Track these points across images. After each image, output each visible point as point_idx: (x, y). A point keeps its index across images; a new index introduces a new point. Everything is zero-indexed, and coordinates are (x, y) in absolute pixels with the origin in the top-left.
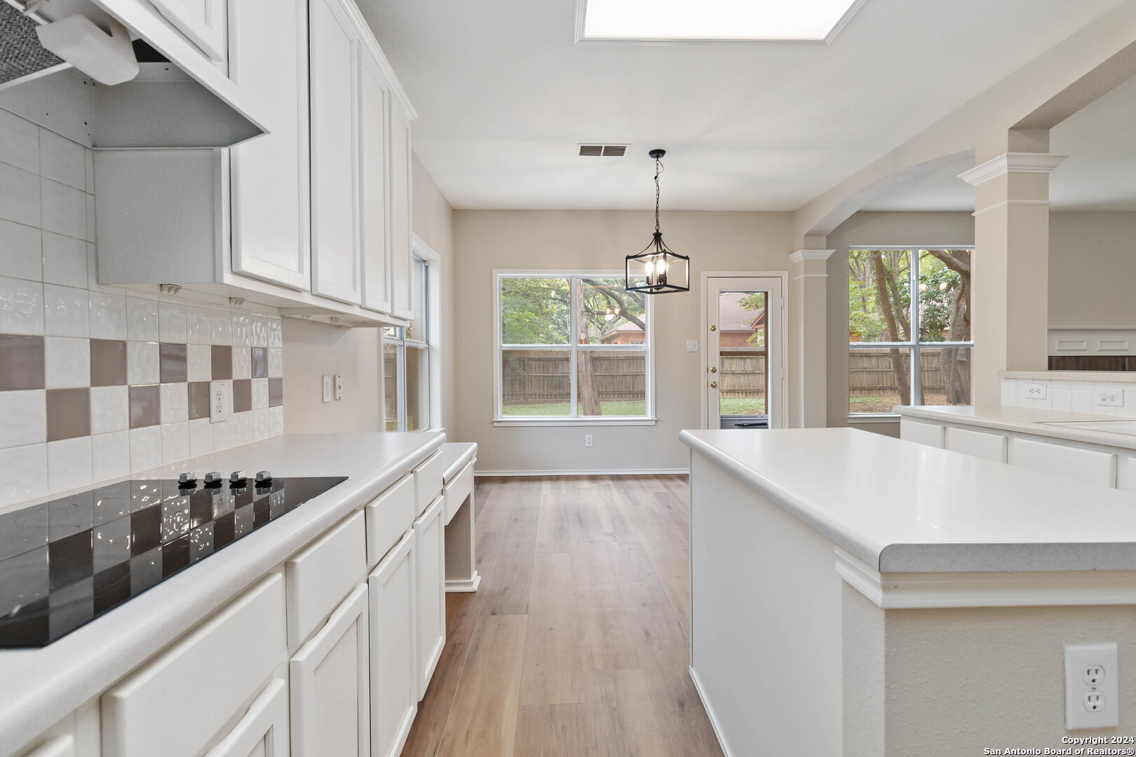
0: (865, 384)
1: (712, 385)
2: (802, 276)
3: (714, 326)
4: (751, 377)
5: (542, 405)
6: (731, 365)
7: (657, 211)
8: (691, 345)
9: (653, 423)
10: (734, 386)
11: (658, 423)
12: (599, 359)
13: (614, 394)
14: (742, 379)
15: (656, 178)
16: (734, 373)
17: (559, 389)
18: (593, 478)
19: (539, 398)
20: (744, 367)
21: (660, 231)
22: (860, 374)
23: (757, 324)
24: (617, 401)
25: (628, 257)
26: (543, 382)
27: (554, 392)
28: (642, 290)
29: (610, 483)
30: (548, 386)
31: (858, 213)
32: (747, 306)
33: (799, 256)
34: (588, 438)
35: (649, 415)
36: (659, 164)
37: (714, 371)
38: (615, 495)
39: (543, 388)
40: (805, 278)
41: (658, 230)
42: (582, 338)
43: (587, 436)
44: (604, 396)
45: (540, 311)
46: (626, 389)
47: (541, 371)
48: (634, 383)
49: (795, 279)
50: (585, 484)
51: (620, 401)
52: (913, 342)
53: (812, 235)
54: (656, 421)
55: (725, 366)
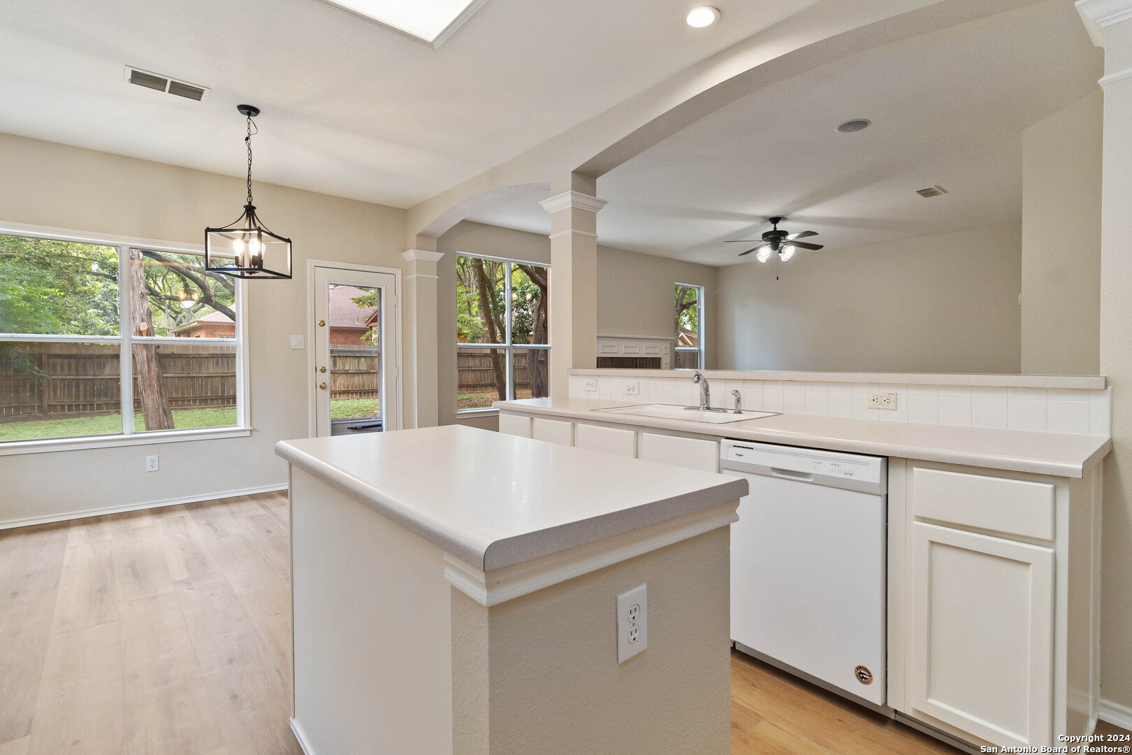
0: (470, 382)
1: (321, 387)
2: (415, 276)
3: (323, 321)
4: (365, 377)
5: (75, 420)
6: (344, 365)
7: (249, 180)
8: (295, 341)
9: (248, 434)
10: (348, 387)
11: (254, 433)
12: (173, 356)
13: (194, 401)
14: (357, 379)
15: (247, 139)
16: (347, 373)
17: (106, 396)
18: (158, 511)
19: (69, 410)
20: (358, 366)
21: (253, 204)
22: (467, 372)
23: (371, 322)
24: (200, 409)
25: (208, 230)
26: (77, 387)
27: (96, 401)
28: (231, 272)
29: (186, 514)
30: (85, 391)
31: (464, 222)
32: (361, 303)
33: (411, 255)
34: (151, 461)
35: (242, 424)
36: (251, 123)
37: (323, 371)
38: (194, 529)
39: (78, 396)
40: (417, 278)
41: (250, 203)
42: (142, 329)
43: (149, 458)
44: (180, 403)
45: (71, 288)
46: (212, 393)
47: (73, 372)
48: (223, 386)
49: (408, 277)
50: (146, 521)
51: (205, 408)
52: (508, 343)
53: (423, 236)
54: (251, 431)
55: (338, 365)
